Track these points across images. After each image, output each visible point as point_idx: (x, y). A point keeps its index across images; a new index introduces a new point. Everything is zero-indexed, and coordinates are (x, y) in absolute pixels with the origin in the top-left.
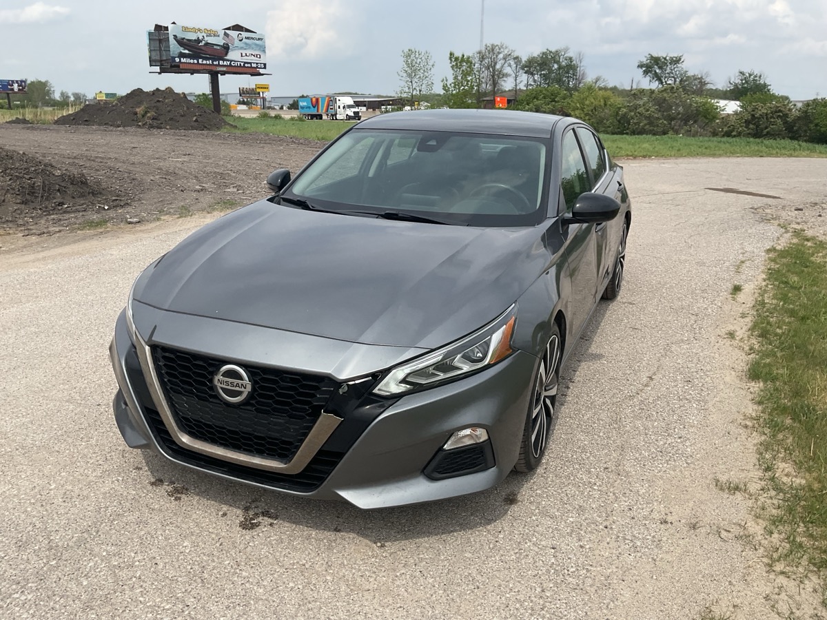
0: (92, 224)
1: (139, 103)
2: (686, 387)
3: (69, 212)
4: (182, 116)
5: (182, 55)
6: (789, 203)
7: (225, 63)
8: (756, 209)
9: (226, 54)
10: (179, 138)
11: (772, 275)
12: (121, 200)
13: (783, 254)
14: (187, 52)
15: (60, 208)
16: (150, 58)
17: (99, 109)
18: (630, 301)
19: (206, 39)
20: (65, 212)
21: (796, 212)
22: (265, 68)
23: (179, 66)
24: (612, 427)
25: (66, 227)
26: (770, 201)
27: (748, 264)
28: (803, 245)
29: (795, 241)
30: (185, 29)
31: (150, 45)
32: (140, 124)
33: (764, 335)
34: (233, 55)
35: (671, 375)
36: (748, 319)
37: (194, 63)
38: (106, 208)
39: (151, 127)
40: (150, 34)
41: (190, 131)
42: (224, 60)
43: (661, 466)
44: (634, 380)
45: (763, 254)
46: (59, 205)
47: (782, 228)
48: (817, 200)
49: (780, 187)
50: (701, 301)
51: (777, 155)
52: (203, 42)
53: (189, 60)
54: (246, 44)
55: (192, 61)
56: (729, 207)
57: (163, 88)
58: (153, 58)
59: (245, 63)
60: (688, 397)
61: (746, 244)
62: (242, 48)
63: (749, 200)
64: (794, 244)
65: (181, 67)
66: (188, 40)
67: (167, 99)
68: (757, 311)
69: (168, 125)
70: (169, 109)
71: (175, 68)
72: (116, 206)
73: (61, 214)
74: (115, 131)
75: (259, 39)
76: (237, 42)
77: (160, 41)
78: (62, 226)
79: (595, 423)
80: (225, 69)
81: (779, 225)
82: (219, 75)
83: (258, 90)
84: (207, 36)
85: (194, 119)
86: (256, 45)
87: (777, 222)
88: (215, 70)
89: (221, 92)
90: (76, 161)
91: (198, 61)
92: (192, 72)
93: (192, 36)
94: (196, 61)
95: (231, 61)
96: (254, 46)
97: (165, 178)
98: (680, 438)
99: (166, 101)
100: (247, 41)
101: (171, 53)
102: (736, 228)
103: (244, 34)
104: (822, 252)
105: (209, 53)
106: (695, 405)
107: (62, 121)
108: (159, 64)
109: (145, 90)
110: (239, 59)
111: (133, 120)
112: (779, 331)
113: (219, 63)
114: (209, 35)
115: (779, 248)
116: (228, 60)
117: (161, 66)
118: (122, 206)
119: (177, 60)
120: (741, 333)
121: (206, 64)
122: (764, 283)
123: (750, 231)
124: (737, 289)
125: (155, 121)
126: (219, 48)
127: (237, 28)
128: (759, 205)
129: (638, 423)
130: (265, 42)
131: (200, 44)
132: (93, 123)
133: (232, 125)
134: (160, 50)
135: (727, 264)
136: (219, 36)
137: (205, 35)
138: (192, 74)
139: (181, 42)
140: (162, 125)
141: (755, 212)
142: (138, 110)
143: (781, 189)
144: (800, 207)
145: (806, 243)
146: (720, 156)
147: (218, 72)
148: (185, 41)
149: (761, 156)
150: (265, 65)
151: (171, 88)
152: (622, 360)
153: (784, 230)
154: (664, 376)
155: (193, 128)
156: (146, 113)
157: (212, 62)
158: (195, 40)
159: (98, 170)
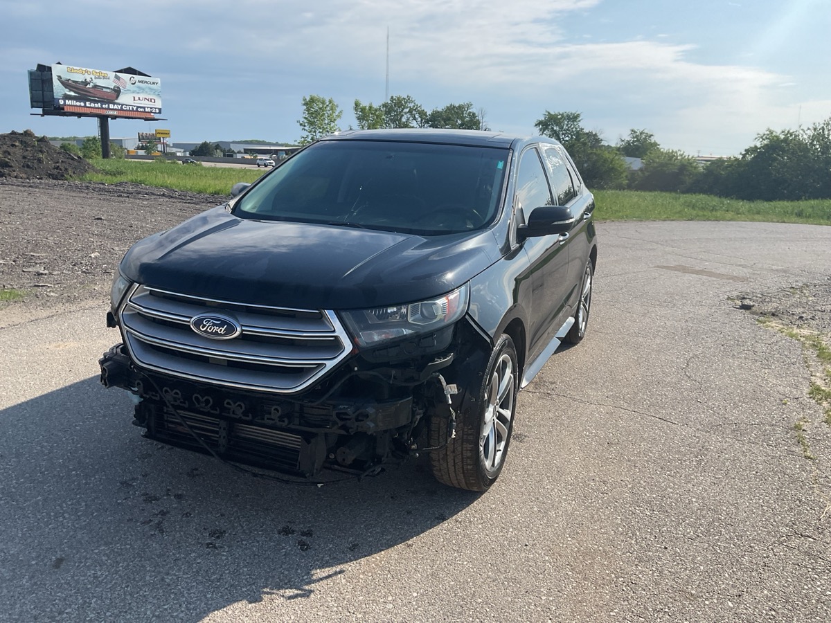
5: (66, 97)
7: (116, 107)
9: (117, 98)
14: (72, 94)
16: (31, 99)
22: (160, 113)
23: (63, 109)
31: (31, 85)
34: (124, 99)
37: (80, 106)
40: (31, 74)
42: (114, 104)
52: (91, 84)
53: (74, 103)
54: (139, 87)
55: (78, 104)
58: (35, 100)
59: (138, 107)
62: (134, 92)
65: (66, 110)
66: (74, 81)
71: (59, 111)
75: (153, 83)
76: (129, 86)
77: (43, 81)
80: (115, 113)
82: (109, 119)
83: (158, 136)
84: (96, 78)
86: (150, 89)
88: (104, 113)
91: (85, 104)
93: (79, 78)
94: (82, 104)
95: (122, 105)
96: (147, 90)
100: (141, 84)
101: (55, 94)
103: (137, 78)
105: (98, 95)
110: (130, 101)
113: (109, 106)
114: (98, 78)
116: (119, 104)
117: (44, 107)
119: (61, 102)
121: (94, 108)
126: (108, 91)
127: (130, 71)
131: (88, 86)
134: (43, 91)
136: (109, 79)
137: (93, 77)
138: (79, 117)
139: (66, 84)
147: (108, 116)
148: (70, 82)
150: (160, 110)
157: (102, 106)
158: (82, 82)
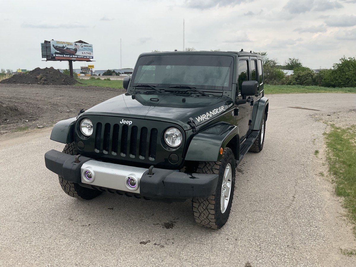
0: (21, 129)
1: (39, 74)
2: (311, 201)
3: (10, 123)
4: (58, 79)
5: (56, 53)
6: (324, 113)
7: (75, 56)
8: (311, 116)
9: (76, 53)
10: (57, 88)
11: (329, 145)
12: (33, 117)
13: (330, 135)
14: (58, 52)
15: (5, 121)
16: (42, 54)
17: (21, 77)
18: (273, 159)
19: (67, 46)
20: (8, 124)
21: (328, 116)
22: (93, 58)
23: (55, 58)
24: (284, 223)
25: (9, 130)
26: (316, 112)
27: (317, 140)
28: (337, 131)
29: (333, 129)
30: (58, 42)
31: (42, 49)
32: (39, 83)
33: (335, 173)
34: (79, 53)
35: (302, 195)
36: (326, 166)
37: (61, 57)
38: (27, 121)
39: (44, 84)
40: (42, 44)
41: (62, 86)
42: (75, 55)
43: (312, 243)
44: (287, 198)
45: (322, 136)
46: (5, 120)
47: (325, 123)
48: (335, 111)
49: (318, 106)
50: (303, 158)
51: (312, 92)
52: (66, 48)
53: (59, 55)
54: (84, 48)
55: (61, 56)
56: (300, 115)
57: (49, 67)
58: (43, 54)
59: (84, 56)
60: (313, 206)
61: (313, 131)
62: (82, 50)
63: (307, 112)
64: (333, 131)
65: (56, 58)
67: (51, 72)
68: (329, 162)
69: (52, 83)
70: (52, 76)
71: (54, 59)
72: (31, 120)
73: (6, 124)
74: (28, 86)
75: (90, 46)
76: (80, 48)
77: (47, 47)
78: (7, 130)
79: (276, 222)
80: (75, 59)
81: (323, 122)
82: (73, 61)
83: (89, 68)
84: (67, 45)
85: (63, 80)
86: (89, 49)
87: (322, 121)
88: (71, 59)
89: (73, 69)
90: (11, 100)
91: (63, 56)
92: (61, 60)
93: (61, 45)
94: (62, 56)
95: (78, 56)
96: (88, 49)
97: (53, 107)
98: (316, 227)
99: (51, 73)
100: (85, 47)
101: (52, 52)
102: (307, 124)
103: (84, 44)
104: (345, 134)
105: (68, 52)
106: (317, 210)
107: (4, 82)
108: (46, 57)
109: (41, 68)
110: (82, 55)
111: (36, 81)
112: (341, 171)
113: (72, 56)
114: (69, 45)
115: (327, 133)
116: (77, 55)
117: (47, 58)
118: (34, 120)
119: (54, 55)
120: (326, 173)
121: (67, 57)
122: (327, 149)
123: (313, 125)
124: (317, 152)
125: (46, 81)
126: (72, 50)
127: (80, 42)
128: (313, 114)
129: (295, 220)
130: (92, 48)
131: (64, 49)
132: (18, 82)
133: (80, 83)
134: (47, 51)
135: (308, 140)
136: (72, 45)
138: (61, 61)
139: (56, 48)
140: (49, 83)
141: (312, 117)
142: (38, 77)
143: (319, 106)
144: (329, 114)
145: (337, 130)
146: (289, 93)
147: (72, 60)
148: (58, 47)
149: (306, 93)
150: (93, 57)
151: (53, 67)
152: (278, 188)
153: (326, 125)
154: (299, 196)
155: (63, 84)
156: (41, 78)
157: (70, 56)
158: (62, 47)
159: (22, 104)
